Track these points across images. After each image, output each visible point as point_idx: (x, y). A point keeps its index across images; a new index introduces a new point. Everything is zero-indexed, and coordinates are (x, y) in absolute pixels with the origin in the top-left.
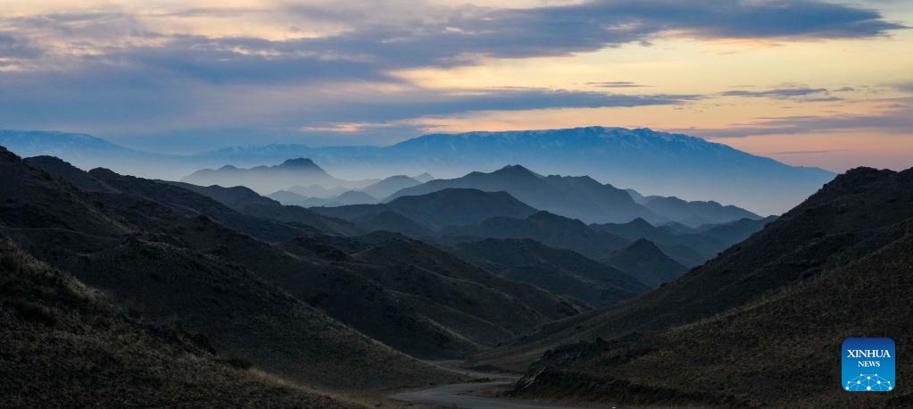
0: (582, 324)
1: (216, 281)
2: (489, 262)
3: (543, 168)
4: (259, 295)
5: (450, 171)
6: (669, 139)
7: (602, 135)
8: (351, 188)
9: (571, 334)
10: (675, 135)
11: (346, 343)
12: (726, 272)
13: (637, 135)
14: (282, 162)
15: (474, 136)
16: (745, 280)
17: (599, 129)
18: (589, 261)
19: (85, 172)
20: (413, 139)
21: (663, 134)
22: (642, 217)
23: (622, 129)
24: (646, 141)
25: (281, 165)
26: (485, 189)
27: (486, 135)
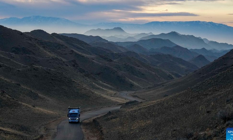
0: (164, 85)
1: (53, 77)
2: (157, 60)
3: (181, 32)
4: (64, 80)
5: (156, 32)
6: (218, 25)
7: (200, 23)
8: (130, 36)
9: (161, 87)
10: (219, 24)
11: (86, 94)
12: (200, 73)
13: (209, 24)
14: (113, 28)
15: (166, 22)
16: (202, 77)
17: (199, 22)
18: (184, 61)
19: (50, 34)
20: (149, 23)
21: (216, 23)
22: (204, 48)
23: (205, 22)
24: (211, 25)
25: (113, 29)
26: (163, 39)
27: (169, 22)
